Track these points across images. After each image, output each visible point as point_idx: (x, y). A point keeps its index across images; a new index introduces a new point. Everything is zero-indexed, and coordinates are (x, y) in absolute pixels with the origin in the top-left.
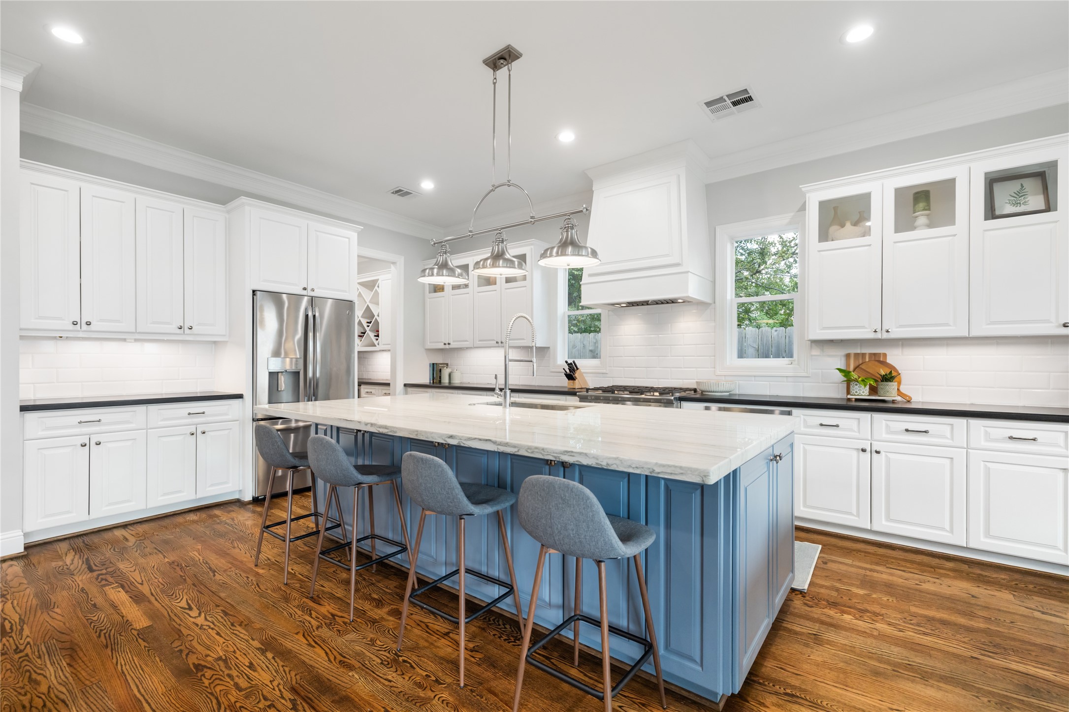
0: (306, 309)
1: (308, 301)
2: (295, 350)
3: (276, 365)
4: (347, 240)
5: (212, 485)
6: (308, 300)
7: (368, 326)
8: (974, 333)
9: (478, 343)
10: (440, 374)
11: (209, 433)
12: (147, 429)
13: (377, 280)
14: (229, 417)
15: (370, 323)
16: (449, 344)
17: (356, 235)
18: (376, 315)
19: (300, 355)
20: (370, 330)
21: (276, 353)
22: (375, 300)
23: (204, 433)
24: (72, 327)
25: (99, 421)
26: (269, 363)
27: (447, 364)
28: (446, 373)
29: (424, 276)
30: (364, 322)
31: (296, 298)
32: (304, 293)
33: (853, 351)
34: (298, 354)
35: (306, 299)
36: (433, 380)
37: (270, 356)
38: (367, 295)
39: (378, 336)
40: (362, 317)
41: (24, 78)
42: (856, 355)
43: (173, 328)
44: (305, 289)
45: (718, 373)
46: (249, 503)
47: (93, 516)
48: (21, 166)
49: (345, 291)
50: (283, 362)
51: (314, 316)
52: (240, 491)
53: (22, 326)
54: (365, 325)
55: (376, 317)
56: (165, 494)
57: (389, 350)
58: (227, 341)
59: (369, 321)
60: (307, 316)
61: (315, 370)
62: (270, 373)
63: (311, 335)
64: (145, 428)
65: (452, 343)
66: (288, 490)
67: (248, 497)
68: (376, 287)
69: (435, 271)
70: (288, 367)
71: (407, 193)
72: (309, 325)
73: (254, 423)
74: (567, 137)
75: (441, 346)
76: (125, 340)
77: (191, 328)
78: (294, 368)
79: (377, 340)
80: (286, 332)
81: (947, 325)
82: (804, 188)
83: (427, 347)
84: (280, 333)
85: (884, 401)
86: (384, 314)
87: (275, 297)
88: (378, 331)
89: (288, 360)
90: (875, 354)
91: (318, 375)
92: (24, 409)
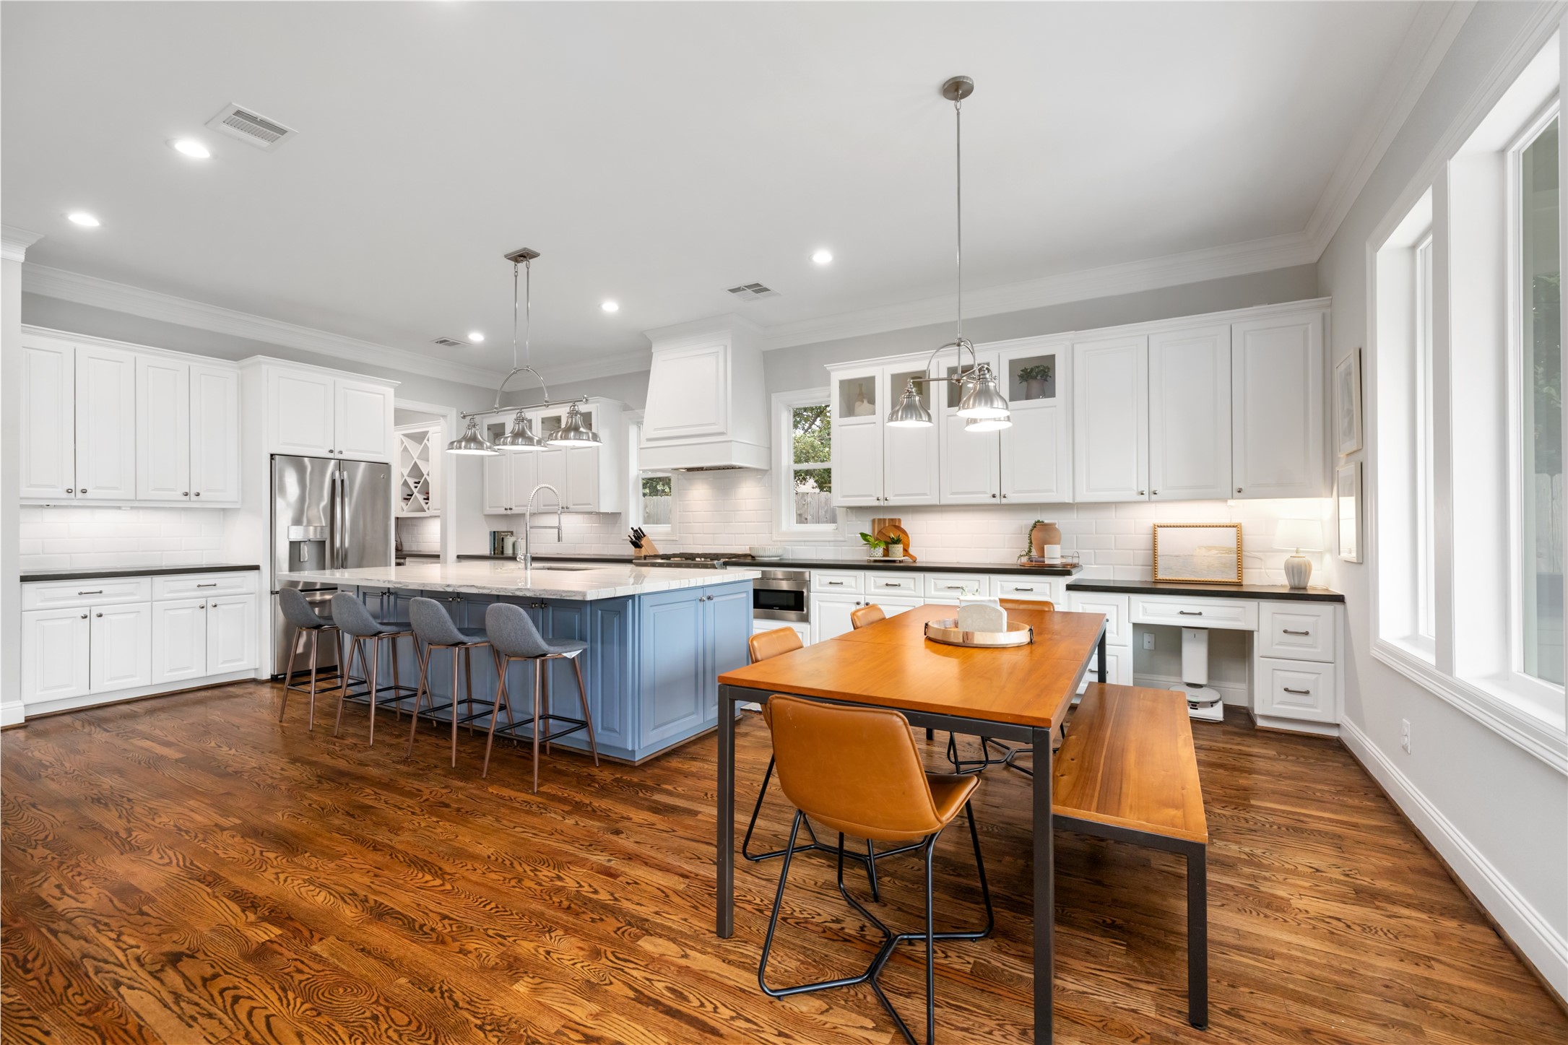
0: (333, 474)
1: (335, 465)
2: (320, 518)
3: (297, 534)
4: (382, 396)
5: (224, 662)
6: (335, 463)
7: (416, 487)
8: (943, 502)
9: (542, 509)
10: (503, 544)
11: (223, 607)
12: (152, 601)
13: (427, 432)
14: (244, 590)
15: (419, 483)
16: (511, 509)
17: (392, 391)
18: (425, 473)
19: (326, 523)
20: (418, 492)
21: (297, 521)
22: (425, 455)
23: (215, 606)
24: (66, 495)
25: (101, 592)
26: (288, 532)
27: (512, 533)
28: (509, 542)
29: (452, 449)
30: (411, 482)
31: (321, 461)
32: (331, 455)
33: (878, 516)
34: (324, 522)
35: (333, 462)
36: (494, 550)
37: (290, 524)
38: (415, 450)
39: (428, 499)
40: (408, 476)
41: (27, 250)
42: (879, 520)
43: (178, 495)
44: (331, 451)
45: (775, 538)
46: (267, 681)
47: (94, 691)
48: (23, 332)
49: (380, 453)
50: (306, 531)
51: (342, 481)
52: (256, 669)
53: (22, 495)
54: (412, 486)
55: (425, 476)
56: (171, 671)
57: (438, 516)
58: (239, 509)
59: (417, 481)
60: (334, 482)
61: (344, 540)
62: (291, 543)
63: (338, 500)
64: (150, 599)
65: (514, 508)
66: (311, 668)
67: (266, 675)
68: (425, 441)
69: (463, 444)
70: (311, 536)
71: (454, 344)
72: (338, 489)
73: (273, 596)
74: (610, 307)
75: (503, 512)
76: (119, 508)
77: (198, 495)
78: (318, 537)
79: (427, 503)
80: (310, 499)
81: (925, 494)
82: (828, 367)
83: (486, 513)
84: (302, 499)
85: (894, 561)
86: (434, 471)
87: (296, 460)
88: (428, 493)
89: (311, 528)
90: (892, 520)
91: (347, 544)
92: (24, 579)
